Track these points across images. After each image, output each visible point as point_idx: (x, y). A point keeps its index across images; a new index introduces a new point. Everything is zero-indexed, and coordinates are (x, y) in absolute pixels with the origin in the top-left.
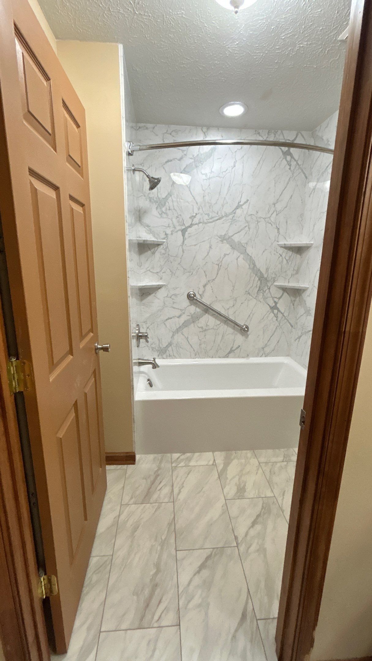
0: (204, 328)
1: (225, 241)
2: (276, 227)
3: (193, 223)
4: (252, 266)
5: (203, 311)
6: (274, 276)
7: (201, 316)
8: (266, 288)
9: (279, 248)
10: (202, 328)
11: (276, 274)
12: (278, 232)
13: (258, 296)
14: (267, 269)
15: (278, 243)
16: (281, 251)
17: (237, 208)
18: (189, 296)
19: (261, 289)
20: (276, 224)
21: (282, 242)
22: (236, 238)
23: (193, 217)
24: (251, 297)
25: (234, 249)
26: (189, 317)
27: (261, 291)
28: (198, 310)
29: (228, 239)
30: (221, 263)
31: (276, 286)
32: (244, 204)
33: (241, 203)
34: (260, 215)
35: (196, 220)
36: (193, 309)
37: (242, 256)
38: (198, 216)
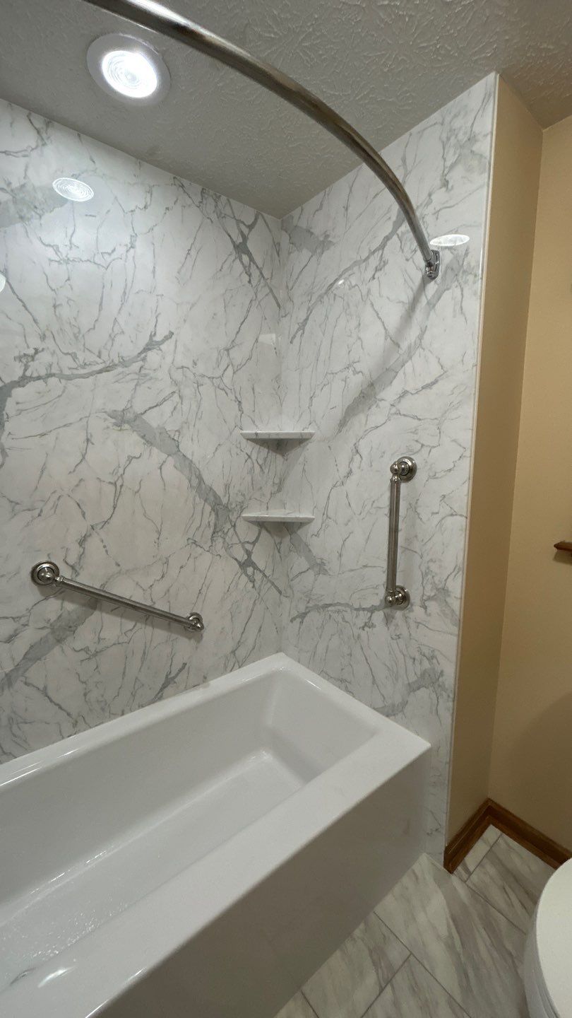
0: (93, 650)
1: (126, 426)
2: (236, 398)
3: (28, 373)
4: (195, 482)
5: (84, 605)
6: (240, 499)
7: (80, 621)
8: (228, 526)
9: (245, 441)
10: (86, 650)
11: (244, 495)
12: (241, 410)
13: (214, 544)
14: (227, 487)
15: (241, 432)
16: (248, 447)
17: (147, 348)
18: (36, 575)
19: (218, 530)
20: (235, 393)
21: (250, 430)
22: (153, 419)
23: (26, 359)
24: (199, 550)
25: (152, 444)
26: (45, 632)
27: (220, 534)
28: (70, 606)
29: (134, 421)
30: (123, 479)
31: (248, 520)
32: (163, 342)
33: (158, 338)
34: (201, 368)
35: (37, 368)
36: (54, 608)
37: (171, 461)
38: (44, 358)
